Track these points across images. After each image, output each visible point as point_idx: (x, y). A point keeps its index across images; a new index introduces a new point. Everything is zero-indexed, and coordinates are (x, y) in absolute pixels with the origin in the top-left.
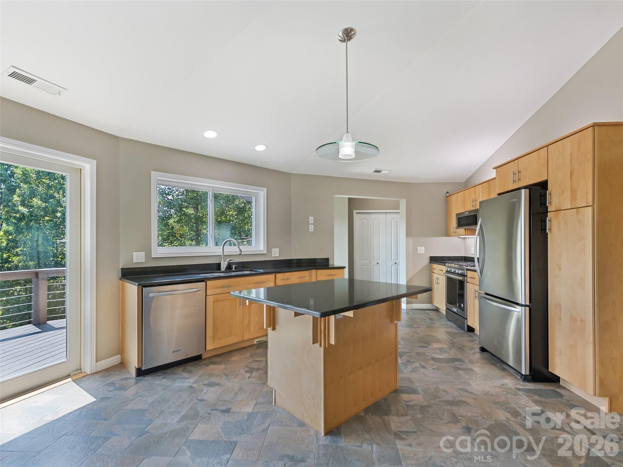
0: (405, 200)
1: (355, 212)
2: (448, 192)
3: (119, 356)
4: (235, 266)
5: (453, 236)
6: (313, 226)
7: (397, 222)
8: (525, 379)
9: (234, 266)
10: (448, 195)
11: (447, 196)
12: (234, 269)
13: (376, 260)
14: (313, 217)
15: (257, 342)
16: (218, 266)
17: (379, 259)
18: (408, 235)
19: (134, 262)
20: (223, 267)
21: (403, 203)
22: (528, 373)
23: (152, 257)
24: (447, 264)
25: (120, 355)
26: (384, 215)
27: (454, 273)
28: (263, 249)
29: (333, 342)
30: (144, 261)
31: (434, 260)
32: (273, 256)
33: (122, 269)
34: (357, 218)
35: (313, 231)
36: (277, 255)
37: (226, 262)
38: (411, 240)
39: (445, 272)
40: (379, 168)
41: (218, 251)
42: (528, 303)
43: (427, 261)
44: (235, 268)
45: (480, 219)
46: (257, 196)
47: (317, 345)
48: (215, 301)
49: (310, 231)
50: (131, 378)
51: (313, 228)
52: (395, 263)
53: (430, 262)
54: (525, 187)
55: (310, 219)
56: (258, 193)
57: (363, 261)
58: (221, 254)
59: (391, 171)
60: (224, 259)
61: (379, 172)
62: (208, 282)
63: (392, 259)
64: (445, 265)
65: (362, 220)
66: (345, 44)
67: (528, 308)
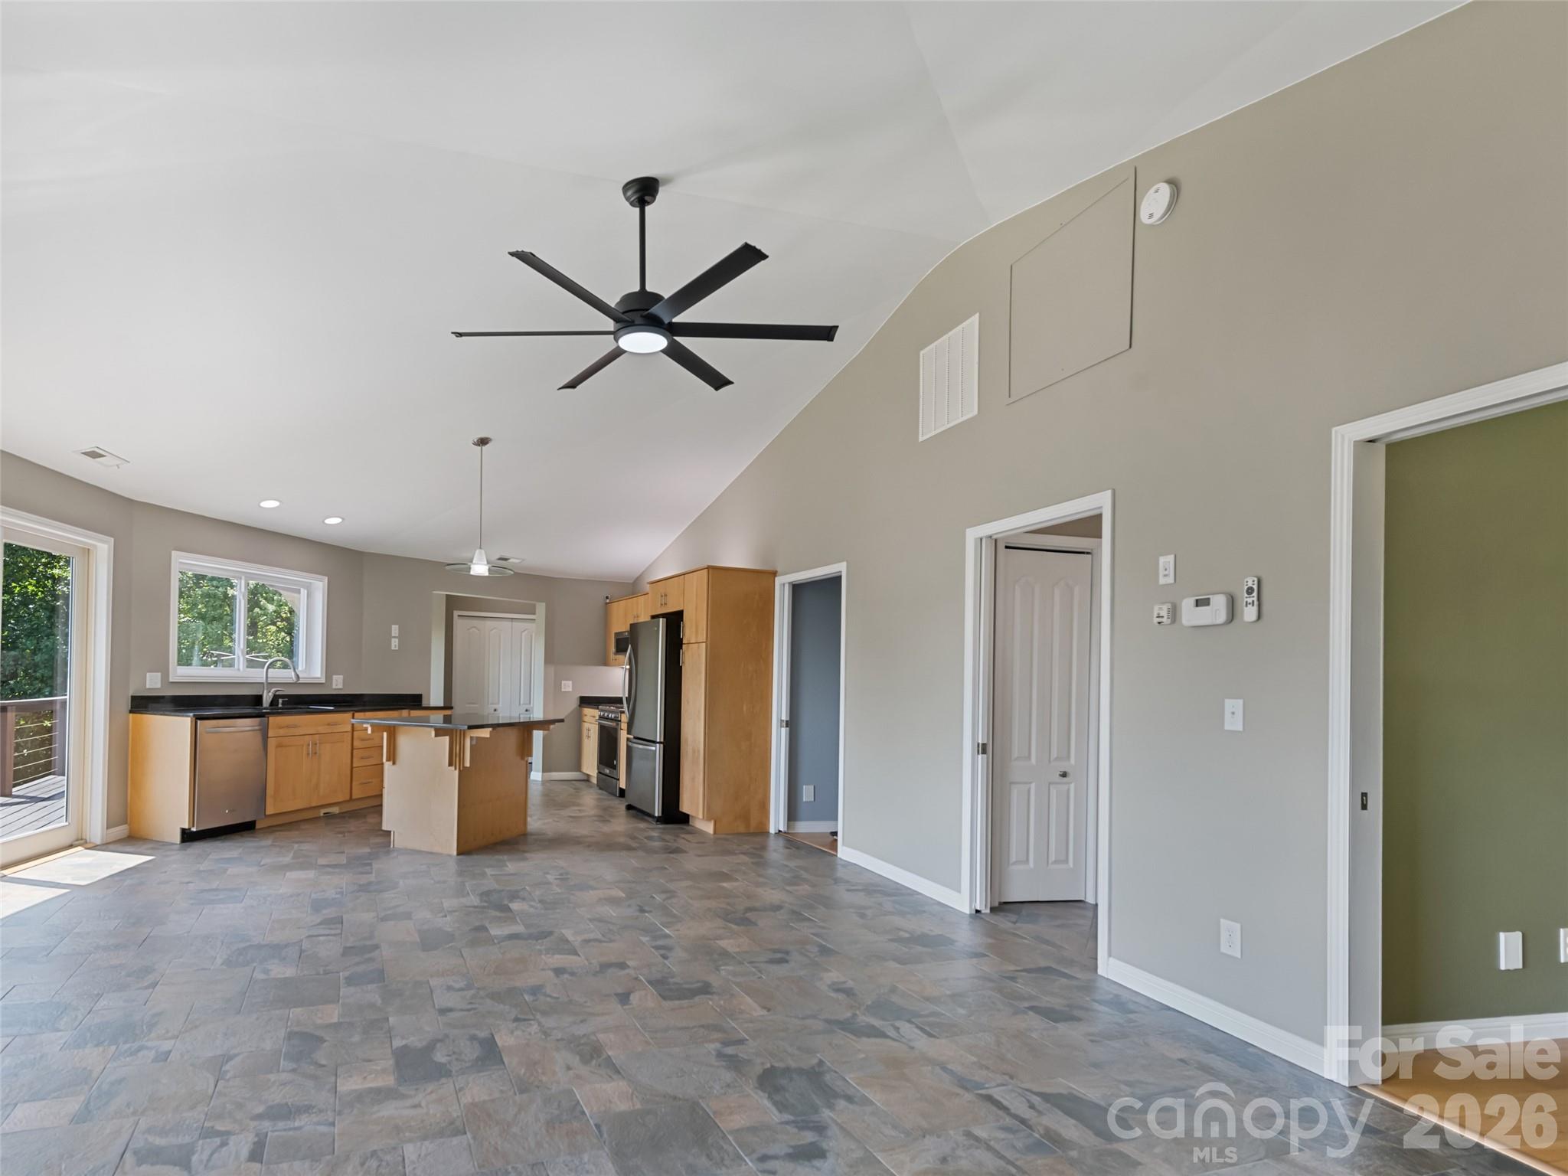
0: (544, 604)
1: (456, 613)
2: (607, 598)
3: (125, 827)
4: (283, 701)
5: (615, 666)
6: (397, 640)
7: (531, 636)
8: (659, 820)
9: (280, 701)
10: (608, 601)
11: (607, 603)
12: (280, 706)
13: (492, 704)
14: (397, 626)
15: (324, 814)
16: (258, 700)
17: (498, 703)
18: (549, 660)
19: (148, 687)
20: (267, 700)
21: (541, 608)
22: (660, 815)
23: (171, 680)
24: (600, 707)
25: (126, 825)
26: (508, 624)
27: (607, 719)
28: (319, 675)
29: (467, 764)
30: (159, 686)
31: (586, 701)
32: (334, 687)
33: (132, 697)
34: (459, 624)
35: (397, 648)
36: (340, 686)
37: (270, 694)
38: (552, 669)
39: (597, 718)
40: (505, 555)
41: (258, 675)
42: (662, 740)
43: (574, 703)
44: (282, 704)
45: (630, 646)
46: (308, 587)
47: (453, 768)
48: (279, 746)
49: (393, 648)
50: (176, 844)
51: (397, 644)
52: (527, 711)
53: (580, 706)
54: (663, 616)
55: (393, 629)
56: (310, 583)
57: (468, 705)
58: (264, 680)
59: (523, 560)
60: (267, 689)
61: (506, 560)
62: (270, 718)
63: (521, 702)
64: (598, 708)
65: (469, 629)
66: (479, 448)
67: (662, 745)
